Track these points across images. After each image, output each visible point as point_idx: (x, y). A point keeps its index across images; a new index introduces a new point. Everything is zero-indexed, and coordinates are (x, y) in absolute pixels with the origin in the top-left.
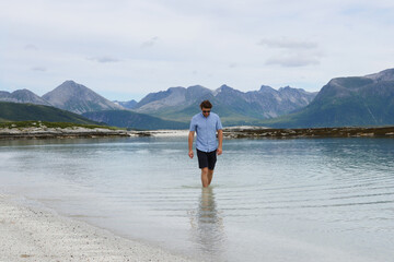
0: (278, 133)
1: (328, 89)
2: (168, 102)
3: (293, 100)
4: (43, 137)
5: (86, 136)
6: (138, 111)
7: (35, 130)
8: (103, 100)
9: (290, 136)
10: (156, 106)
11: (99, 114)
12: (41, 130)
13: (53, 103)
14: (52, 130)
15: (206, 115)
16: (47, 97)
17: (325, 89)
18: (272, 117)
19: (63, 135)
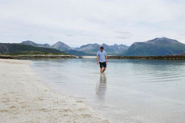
0: (119, 57)
1: (133, 45)
2: (87, 48)
3: (123, 48)
4: (52, 57)
5: (64, 57)
6: (79, 50)
7: (49, 55)
8: (69, 47)
9: (122, 58)
10: (84, 49)
11: (67, 51)
12: (51, 55)
13: (55, 48)
14: (54, 55)
15: (102, 51)
16: (53, 46)
17: (132, 45)
18: (117, 53)
19: (57, 57)
